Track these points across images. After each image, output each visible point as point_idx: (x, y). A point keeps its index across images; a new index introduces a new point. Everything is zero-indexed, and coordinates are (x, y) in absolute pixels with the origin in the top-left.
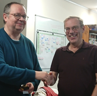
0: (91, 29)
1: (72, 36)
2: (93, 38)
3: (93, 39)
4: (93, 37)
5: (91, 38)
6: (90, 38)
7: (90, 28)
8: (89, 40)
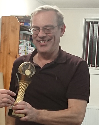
0: (22, 24)
1: (42, 42)
2: (26, 40)
3: (26, 42)
4: (25, 38)
5: (23, 40)
6: (21, 40)
7: (21, 22)
8: (20, 43)
